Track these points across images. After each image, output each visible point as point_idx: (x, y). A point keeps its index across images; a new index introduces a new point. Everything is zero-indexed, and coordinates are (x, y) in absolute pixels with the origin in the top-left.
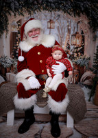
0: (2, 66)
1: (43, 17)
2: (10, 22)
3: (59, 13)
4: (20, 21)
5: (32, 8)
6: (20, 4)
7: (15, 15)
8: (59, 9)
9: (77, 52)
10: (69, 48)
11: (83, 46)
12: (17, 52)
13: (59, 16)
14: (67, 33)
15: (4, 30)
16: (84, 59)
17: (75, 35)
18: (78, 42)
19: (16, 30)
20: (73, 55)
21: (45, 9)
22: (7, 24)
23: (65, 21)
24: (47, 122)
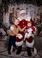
0: (5, 27)
1: (24, 7)
2: (9, 9)
3: (31, 5)
4: (13, 8)
5: (19, 3)
6: (14, 1)
7: (12, 6)
8: (31, 3)
9: (38, 22)
10: (35, 20)
11: (41, 19)
12: (12, 21)
13: (31, 6)
14: (34, 14)
15: (7, 12)
16: (41, 25)
17: (37, 15)
18: (39, 17)
19: (12, 12)
20: (36, 23)
21: (24, 3)
22: (8, 9)
23: (33, 9)
24: (26, 51)
